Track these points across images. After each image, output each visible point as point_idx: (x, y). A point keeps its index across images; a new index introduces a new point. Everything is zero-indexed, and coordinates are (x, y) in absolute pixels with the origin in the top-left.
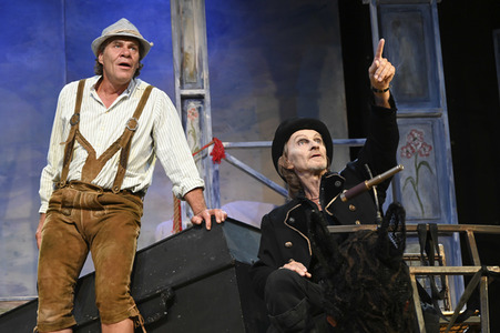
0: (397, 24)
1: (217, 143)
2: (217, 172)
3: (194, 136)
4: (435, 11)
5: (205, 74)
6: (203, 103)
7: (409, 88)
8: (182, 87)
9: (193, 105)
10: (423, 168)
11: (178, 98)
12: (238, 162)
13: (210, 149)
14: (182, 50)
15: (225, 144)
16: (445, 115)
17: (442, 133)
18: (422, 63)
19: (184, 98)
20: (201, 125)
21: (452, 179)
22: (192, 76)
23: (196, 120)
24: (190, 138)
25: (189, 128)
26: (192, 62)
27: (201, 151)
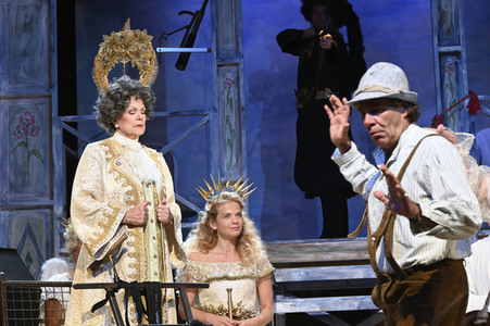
1: (472, 96)
2: (473, 124)
3: (451, 89)
5: (461, 32)
6: (459, 58)
8: (439, 45)
9: (450, 60)
11: (436, 55)
13: (467, 102)
14: (439, 8)
15: (480, 97)
19: (441, 54)
20: (458, 79)
22: (449, 32)
23: (454, 74)
24: (448, 92)
25: (447, 81)
26: (449, 19)
27: (458, 104)
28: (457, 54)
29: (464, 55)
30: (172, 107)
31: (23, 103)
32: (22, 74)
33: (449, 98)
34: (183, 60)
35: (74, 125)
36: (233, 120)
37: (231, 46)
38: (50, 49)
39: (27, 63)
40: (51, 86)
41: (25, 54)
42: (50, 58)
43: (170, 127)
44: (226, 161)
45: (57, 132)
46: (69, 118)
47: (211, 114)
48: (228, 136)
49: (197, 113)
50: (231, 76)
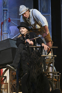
1: (9, 19)
2: (9, 24)
5: (8, 6)
7: (45, 10)
8: (3, 8)
9: (5, 11)
12: (13, 22)
13: (8, 20)
14: (4, 1)
15: (11, 19)
16: (51, 16)
17: (50, 18)
18: (47, 6)
19: (4, 10)
20: (7, 15)
21: (51, 27)
22: (5, 6)
23: (6, 14)
24: (4, 17)
25: (4, 16)
26: (5, 3)
27: (6, 20)
28: (7, 10)
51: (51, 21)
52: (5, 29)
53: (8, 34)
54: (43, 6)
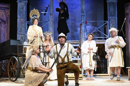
0: (111, 5)
1: (86, 21)
2: (86, 25)
4: (116, 3)
5: (85, 12)
7: (112, 14)
8: (82, 14)
9: (83, 16)
10: (113, 25)
12: (89, 24)
14: (82, 8)
16: (117, 18)
17: (116, 20)
18: (114, 11)
20: (84, 19)
22: (83, 12)
24: (82, 20)
26: (83, 10)
27: (84, 22)
28: (84, 15)
29: (85, 15)
30: (43, 21)
31: (22, 19)
32: (21, 15)
33: (83, 21)
34: (45, 14)
35: (29, 23)
36: (52, 23)
37: (52, 12)
38: (26, 12)
39: (22, 13)
40: (26, 17)
41: (22, 12)
42: (26, 13)
43: (43, 24)
44: (51, 29)
45: (26, 24)
46: (28, 22)
47: (49, 22)
48: (51, 25)
49: (47, 22)
50: (52, 17)
51: (117, 22)
52: (83, 28)
53: (85, 33)
54: (111, 11)
